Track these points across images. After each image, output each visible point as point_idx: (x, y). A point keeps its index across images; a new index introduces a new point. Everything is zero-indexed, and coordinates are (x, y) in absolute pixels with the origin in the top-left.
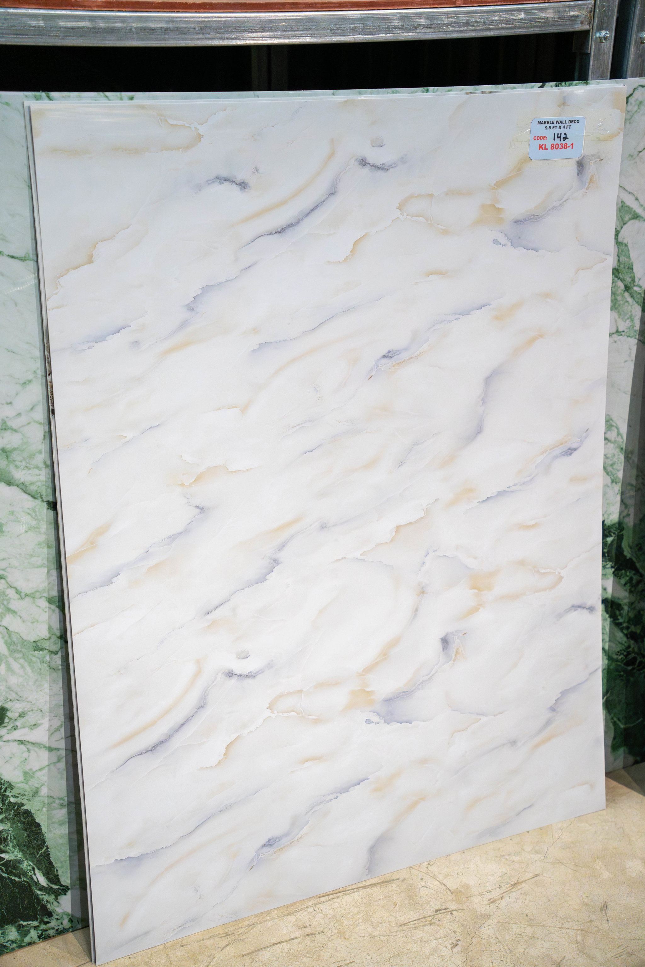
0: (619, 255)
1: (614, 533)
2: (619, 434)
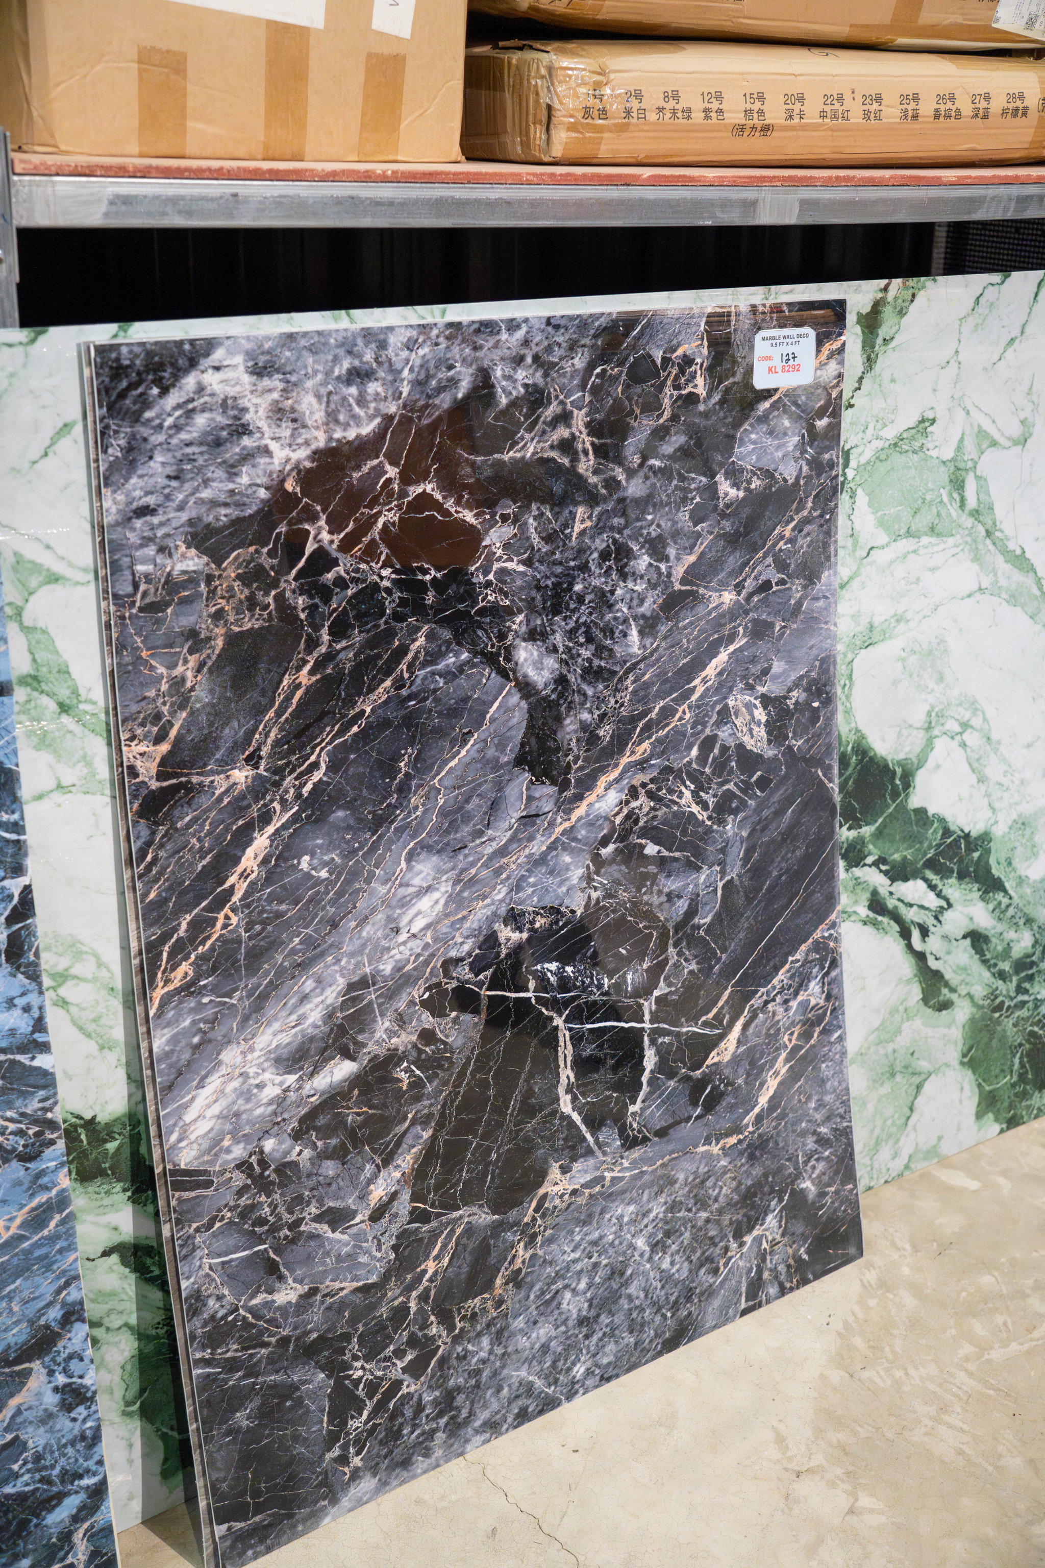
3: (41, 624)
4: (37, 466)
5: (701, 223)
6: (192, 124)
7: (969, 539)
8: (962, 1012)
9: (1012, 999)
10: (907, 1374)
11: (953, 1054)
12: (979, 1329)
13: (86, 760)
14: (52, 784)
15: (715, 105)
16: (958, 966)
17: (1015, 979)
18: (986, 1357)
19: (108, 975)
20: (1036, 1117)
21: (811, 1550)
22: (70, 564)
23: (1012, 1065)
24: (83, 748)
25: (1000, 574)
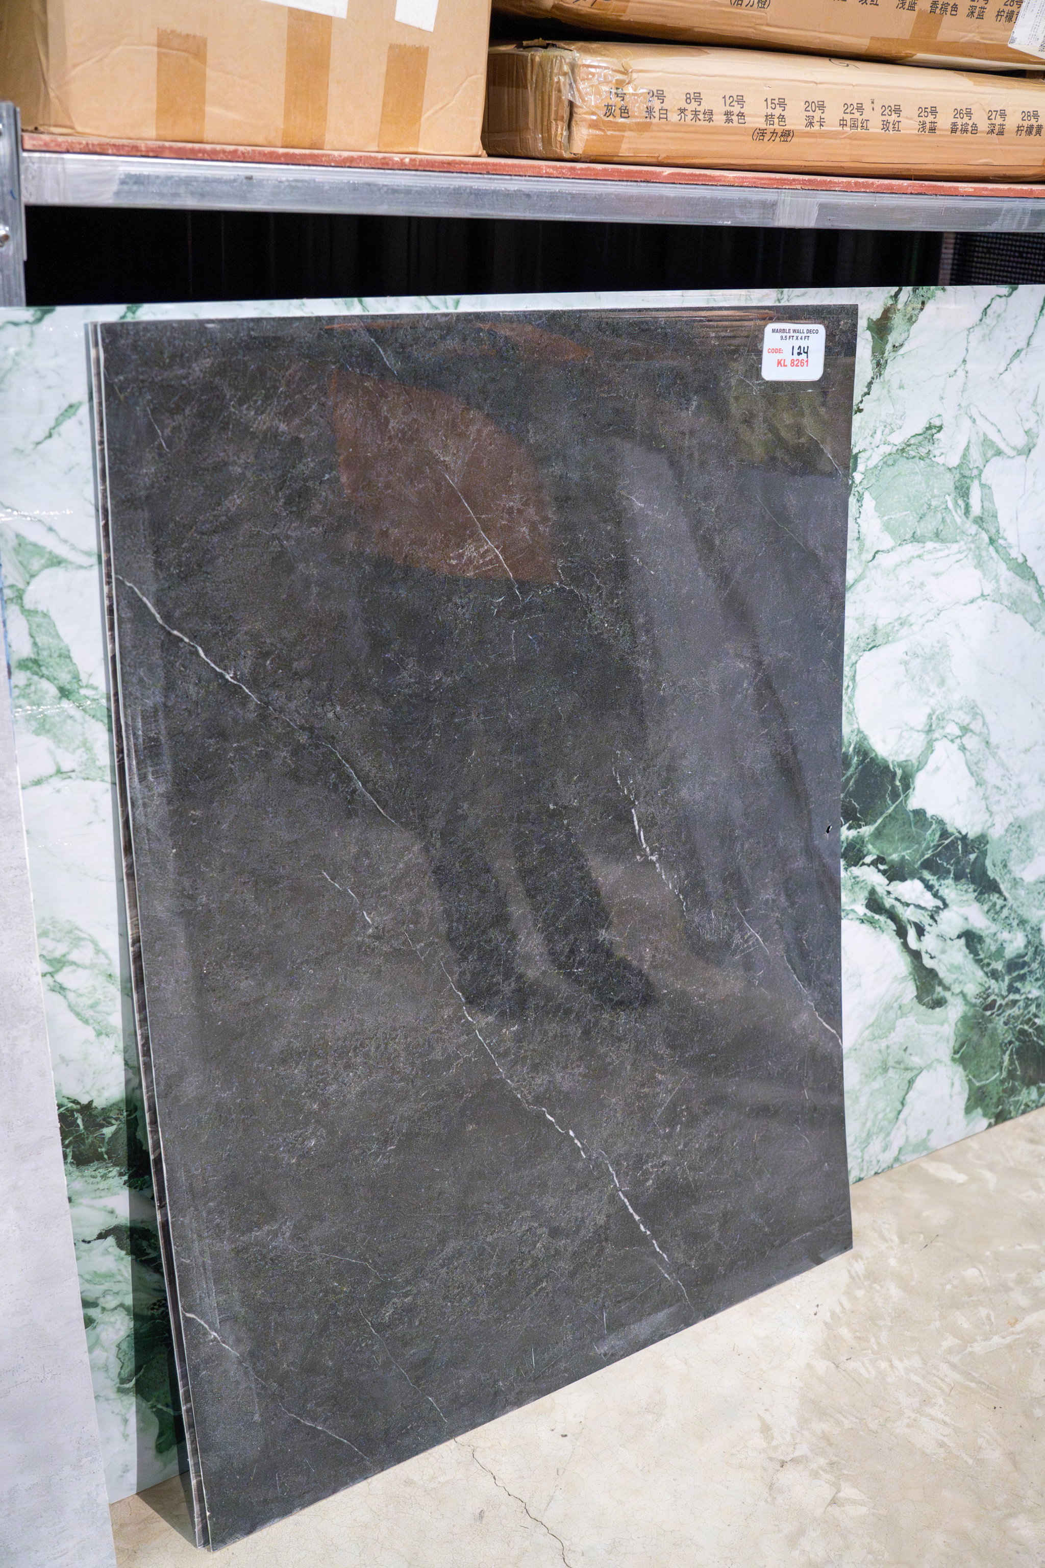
0: (35, 634)
1: (116, 1119)
2: (98, 951)
3: (41, 607)
4: (40, 447)
5: (720, 223)
6: (212, 110)
7: (973, 546)
8: (955, 1011)
9: (1004, 998)
10: (892, 1366)
11: (945, 1051)
12: (963, 1321)
13: (86, 746)
14: (52, 770)
15: (736, 109)
16: (952, 965)
17: (1007, 978)
18: (969, 1349)
19: (107, 961)
20: (1024, 1112)
21: (793, 1540)
22: (73, 548)
23: (1001, 1063)
24: (83, 734)
25: (1002, 582)
